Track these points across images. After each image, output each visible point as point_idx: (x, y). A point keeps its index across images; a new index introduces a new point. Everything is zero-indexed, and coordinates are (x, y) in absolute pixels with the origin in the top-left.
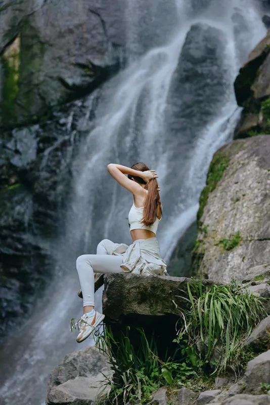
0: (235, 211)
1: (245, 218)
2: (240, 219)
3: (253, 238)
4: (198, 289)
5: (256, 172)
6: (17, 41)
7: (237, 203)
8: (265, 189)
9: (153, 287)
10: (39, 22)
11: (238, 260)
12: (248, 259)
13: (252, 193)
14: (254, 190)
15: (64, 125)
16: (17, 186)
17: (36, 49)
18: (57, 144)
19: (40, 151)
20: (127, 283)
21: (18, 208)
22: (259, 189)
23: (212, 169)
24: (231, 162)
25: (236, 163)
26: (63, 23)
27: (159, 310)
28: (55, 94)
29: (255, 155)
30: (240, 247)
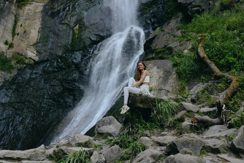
1: (154, 83)
3: (157, 89)
5: (156, 70)
6: (78, 25)
8: (160, 75)
9: (145, 99)
10: (85, 20)
14: (156, 75)
15: (90, 52)
16: (74, 68)
17: (83, 28)
18: (87, 57)
19: (82, 59)
20: (137, 97)
21: (74, 75)
22: (158, 75)
25: (149, 67)
26: (92, 22)
28: (88, 42)
29: (155, 65)
30: (152, 91)
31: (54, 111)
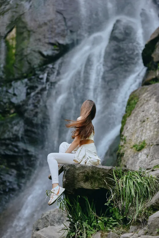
0: (142, 128)
2: (145, 133)
3: (153, 144)
4: (120, 174)
5: (155, 105)
6: (14, 30)
7: (144, 123)
9: (93, 172)
10: (27, 19)
11: (144, 157)
12: (150, 156)
13: (152, 117)
14: (153, 115)
15: (42, 79)
16: (15, 114)
17: (25, 35)
18: (38, 90)
19: (28, 94)
20: (77, 170)
21: (15, 128)
22: (156, 115)
23: (129, 104)
24: (140, 99)
25: (143, 99)
26: (41, 19)
27: (96, 186)
28: (37, 61)
29: (154, 95)
30: (145, 149)
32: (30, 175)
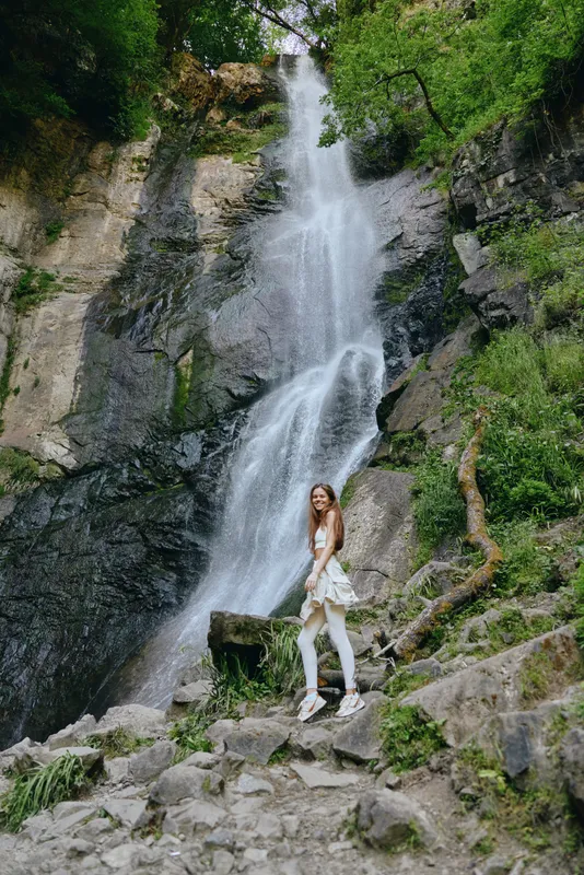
0: (350, 541)
1: (357, 548)
2: (352, 549)
3: (359, 568)
5: (372, 507)
6: (191, 352)
7: (352, 533)
8: (376, 524)
9: (246, 623)
10: (213, 337)
13: (365, 526)
14: (367, 524)
15: (227, 432)
16: (181, 485)
17: (207, 361)
18: (219, 449)
19: (204, 454)
20: (227, 619)
21: (181, 506)
22: (371, 523)
24: (356, 493)
25: (359, 495)
26: (233, 340)
28: (222, 402)
29: (375, 489)
31: (121, 623)
32: (197, 582)
